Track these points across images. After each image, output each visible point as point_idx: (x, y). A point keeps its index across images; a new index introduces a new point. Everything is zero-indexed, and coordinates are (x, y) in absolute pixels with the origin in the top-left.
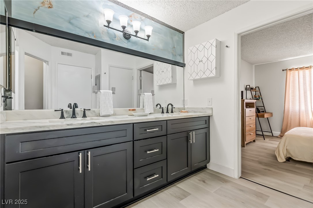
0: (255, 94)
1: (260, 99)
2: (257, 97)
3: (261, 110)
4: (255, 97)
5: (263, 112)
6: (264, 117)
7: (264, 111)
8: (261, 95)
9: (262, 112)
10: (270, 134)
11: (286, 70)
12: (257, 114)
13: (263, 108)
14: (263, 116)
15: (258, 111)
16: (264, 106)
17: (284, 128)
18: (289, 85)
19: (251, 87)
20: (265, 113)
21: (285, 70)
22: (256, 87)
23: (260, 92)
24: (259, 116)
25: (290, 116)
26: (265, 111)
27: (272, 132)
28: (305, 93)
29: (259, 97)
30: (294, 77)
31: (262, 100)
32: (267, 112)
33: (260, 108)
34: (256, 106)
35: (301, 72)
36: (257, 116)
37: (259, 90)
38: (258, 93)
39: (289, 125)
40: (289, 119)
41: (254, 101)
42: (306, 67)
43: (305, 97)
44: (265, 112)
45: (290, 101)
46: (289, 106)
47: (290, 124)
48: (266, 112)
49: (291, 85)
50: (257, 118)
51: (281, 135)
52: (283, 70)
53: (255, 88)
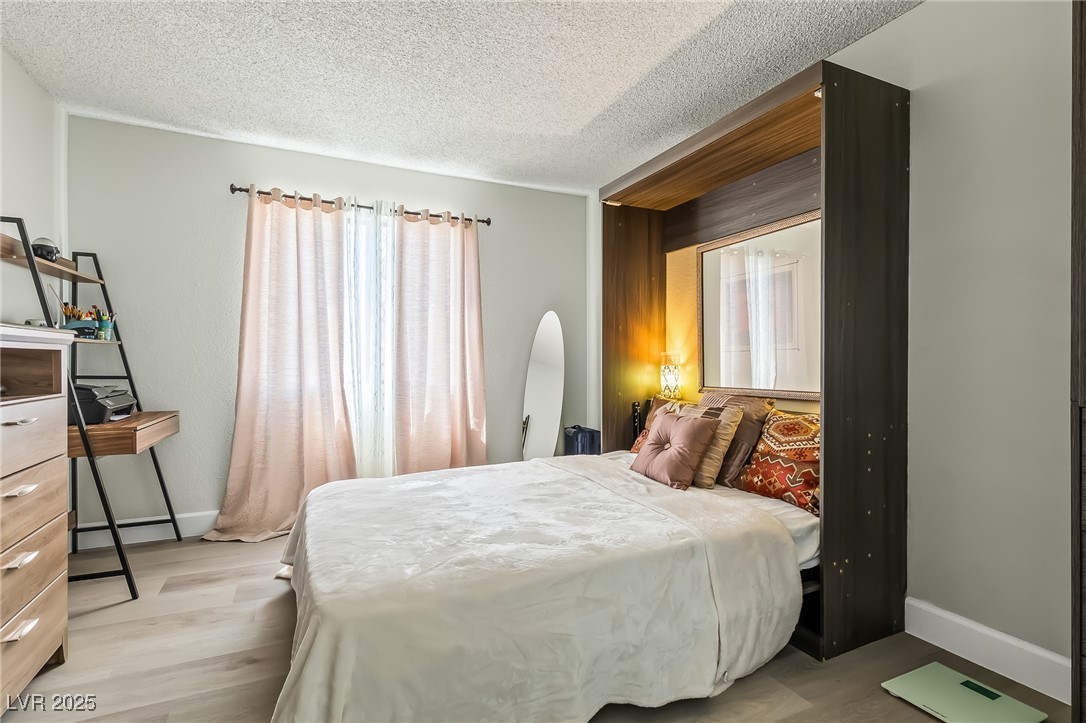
0: (67, 298)
1: (107, 334)
2: (84, 317)
3: (110, 404)
4: (71, 316)
5: (126, 410)
6: (133, 451)
7: (132, 409)
8: (110, 311)
9: (117, 412)
10: (166, 533)
11: (247, 191)
12: (83, 434)
13: (124, 385)
14: (125, 444)
15: (87, 409)
16: (129, 377)
17: (234, 484)
18: (260, 271)
19: (32, 241)
20: (138, 418)
21: (241, 190)
22: (75, 255)
23: (103, 286)
24: (94, 446)
25: (260, 422)
26: (138, 405)
27: (173, 520)
28: (320, 312)
29: (99, 318)
30: (279, 231)
31: (118, 339)
32: (145, 409)
33: (100, 389)
34: (74, 376)
35: (307, 216)
36: (85, 447)
37: (101, 277)
38: (90, 295)
39: (257, 465)
40: (259, 436)
41: (60, 339)
42: (323, 202)
43: (319, 332)
44: (135, 410)
45: (264, 347)
46: (258, 371)
47: (264, 460)
48: (139, 409)
49: (266, 270)
50: (83, 462)
51: (224, 522)
52: (233, 189)
53: (66, 254)
